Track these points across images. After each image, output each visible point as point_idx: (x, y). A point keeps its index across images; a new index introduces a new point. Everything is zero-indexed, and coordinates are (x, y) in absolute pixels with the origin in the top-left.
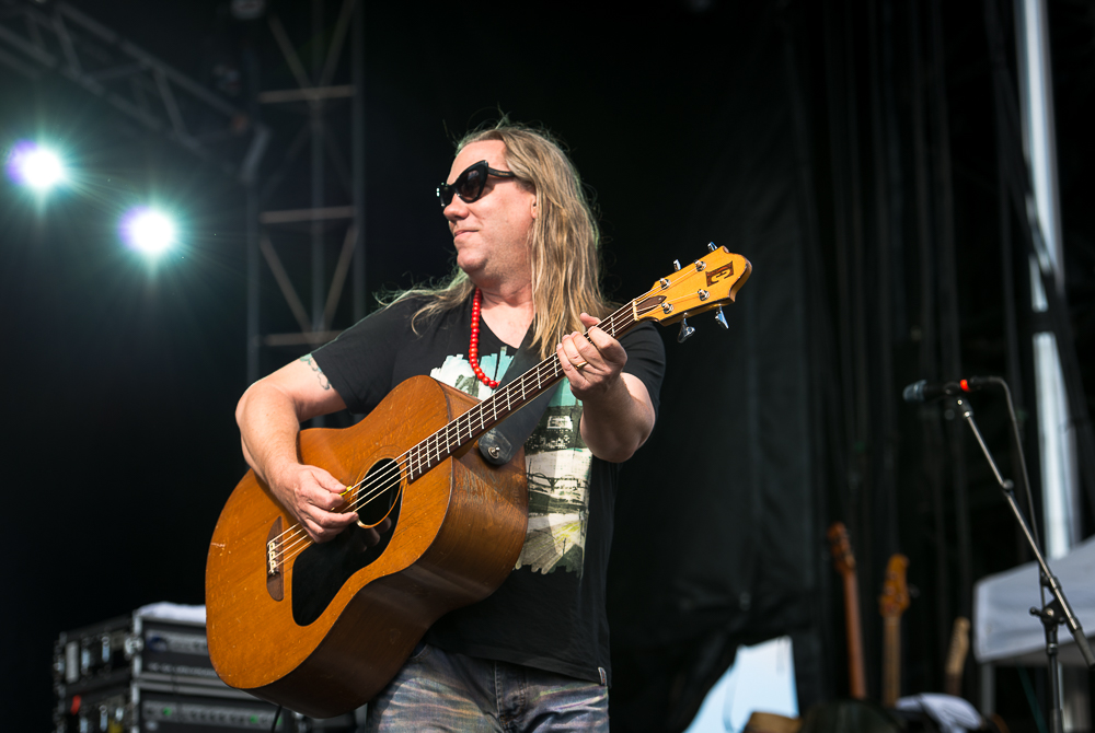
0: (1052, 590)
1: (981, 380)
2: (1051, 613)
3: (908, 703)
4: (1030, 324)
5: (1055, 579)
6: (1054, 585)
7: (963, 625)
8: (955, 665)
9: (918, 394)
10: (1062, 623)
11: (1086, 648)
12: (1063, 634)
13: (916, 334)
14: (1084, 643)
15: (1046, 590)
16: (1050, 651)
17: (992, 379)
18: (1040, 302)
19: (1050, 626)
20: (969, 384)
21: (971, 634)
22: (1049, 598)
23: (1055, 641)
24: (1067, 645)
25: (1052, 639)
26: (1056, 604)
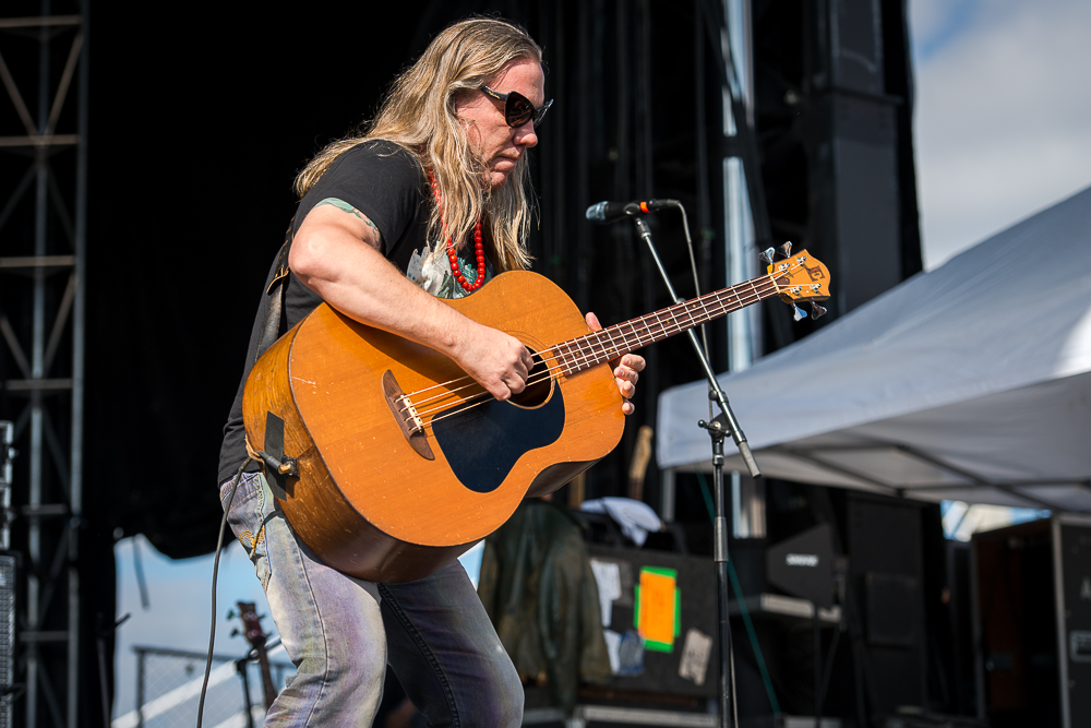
0: (720, 404)
1: (659, 203)
2: (718, 425)
3: (593, 506)
4: (719, 148)
5: (723, 393)
6: (722, 400)
7: (646, 433)
8: (638, 470)
9: (599, 214)
10: (728, 435)
11: (750, 460)
12: (729, 446)
13: (613, 155)
14: (748, 455)
15: (714, 403)
16: (716, 462)
17: (670, 202)
18: (730, 128)
19: (717, 437)
20: (648, 205)
21: (654, 442)
22: (717, 411)
23: (721, 453)
24: (733, 456)
25: (718, 451)
26: (723, 418)
